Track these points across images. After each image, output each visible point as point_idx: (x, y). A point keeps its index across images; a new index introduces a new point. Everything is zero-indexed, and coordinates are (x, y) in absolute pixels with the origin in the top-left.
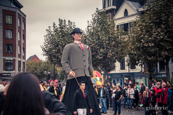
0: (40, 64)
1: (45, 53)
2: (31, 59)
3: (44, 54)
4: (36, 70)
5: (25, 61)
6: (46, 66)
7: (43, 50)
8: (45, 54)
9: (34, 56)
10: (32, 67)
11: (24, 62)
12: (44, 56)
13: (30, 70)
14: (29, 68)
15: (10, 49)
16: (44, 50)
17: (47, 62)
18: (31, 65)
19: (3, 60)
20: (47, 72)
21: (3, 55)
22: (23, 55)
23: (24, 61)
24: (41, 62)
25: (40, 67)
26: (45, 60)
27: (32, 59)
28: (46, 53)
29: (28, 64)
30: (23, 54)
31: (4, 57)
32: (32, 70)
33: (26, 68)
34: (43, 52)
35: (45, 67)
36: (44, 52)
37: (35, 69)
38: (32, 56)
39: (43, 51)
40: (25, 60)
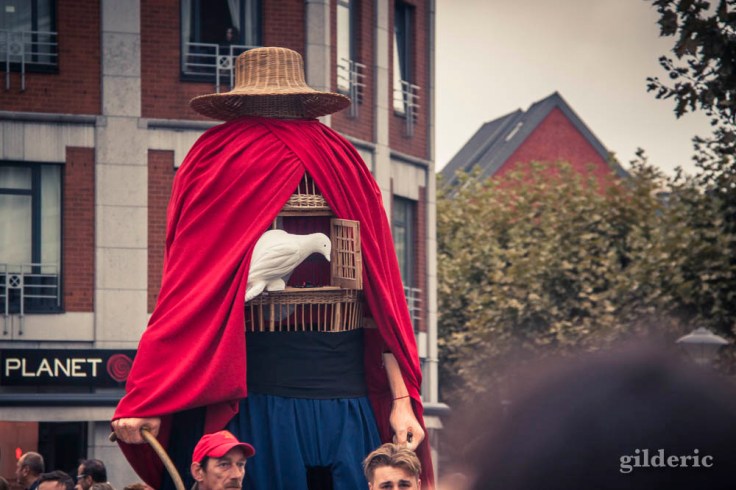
0: (623, 224)
1: (699, 69)
2: (500, 155)
3: (683, 80)
4: (574, 312)
5: (423, 191)
6: (714, 255)
7: (667, 26)
8: (700, 87)
9: (541, 114)
10: (520, 270)
11: (414, 195)
12: (680, 111)
13: (488, 305)
14: (477, 277)
15: (229, 23)
16: (692, 24)
17: (717, 202)
18: (504, 242)
19: (143, 174)
20: (721, 340)
21: (145, 113)
22: (399, 105)
23: (408, 182)
24: (644, 193)
25: (624, 262)
26: (700, 162)
27: (509, 163)
28: (713, 64)
29: (456, 228)
30: (398, 84)
31: (151, 126)
32: (513, 311)
33: (440, 279)
34: (679, 51)
35: (690, 274)
36: (683, 62)
37: (559, 299)
38: (518, 115)
39: (677, 36)
40: (425, 168)
